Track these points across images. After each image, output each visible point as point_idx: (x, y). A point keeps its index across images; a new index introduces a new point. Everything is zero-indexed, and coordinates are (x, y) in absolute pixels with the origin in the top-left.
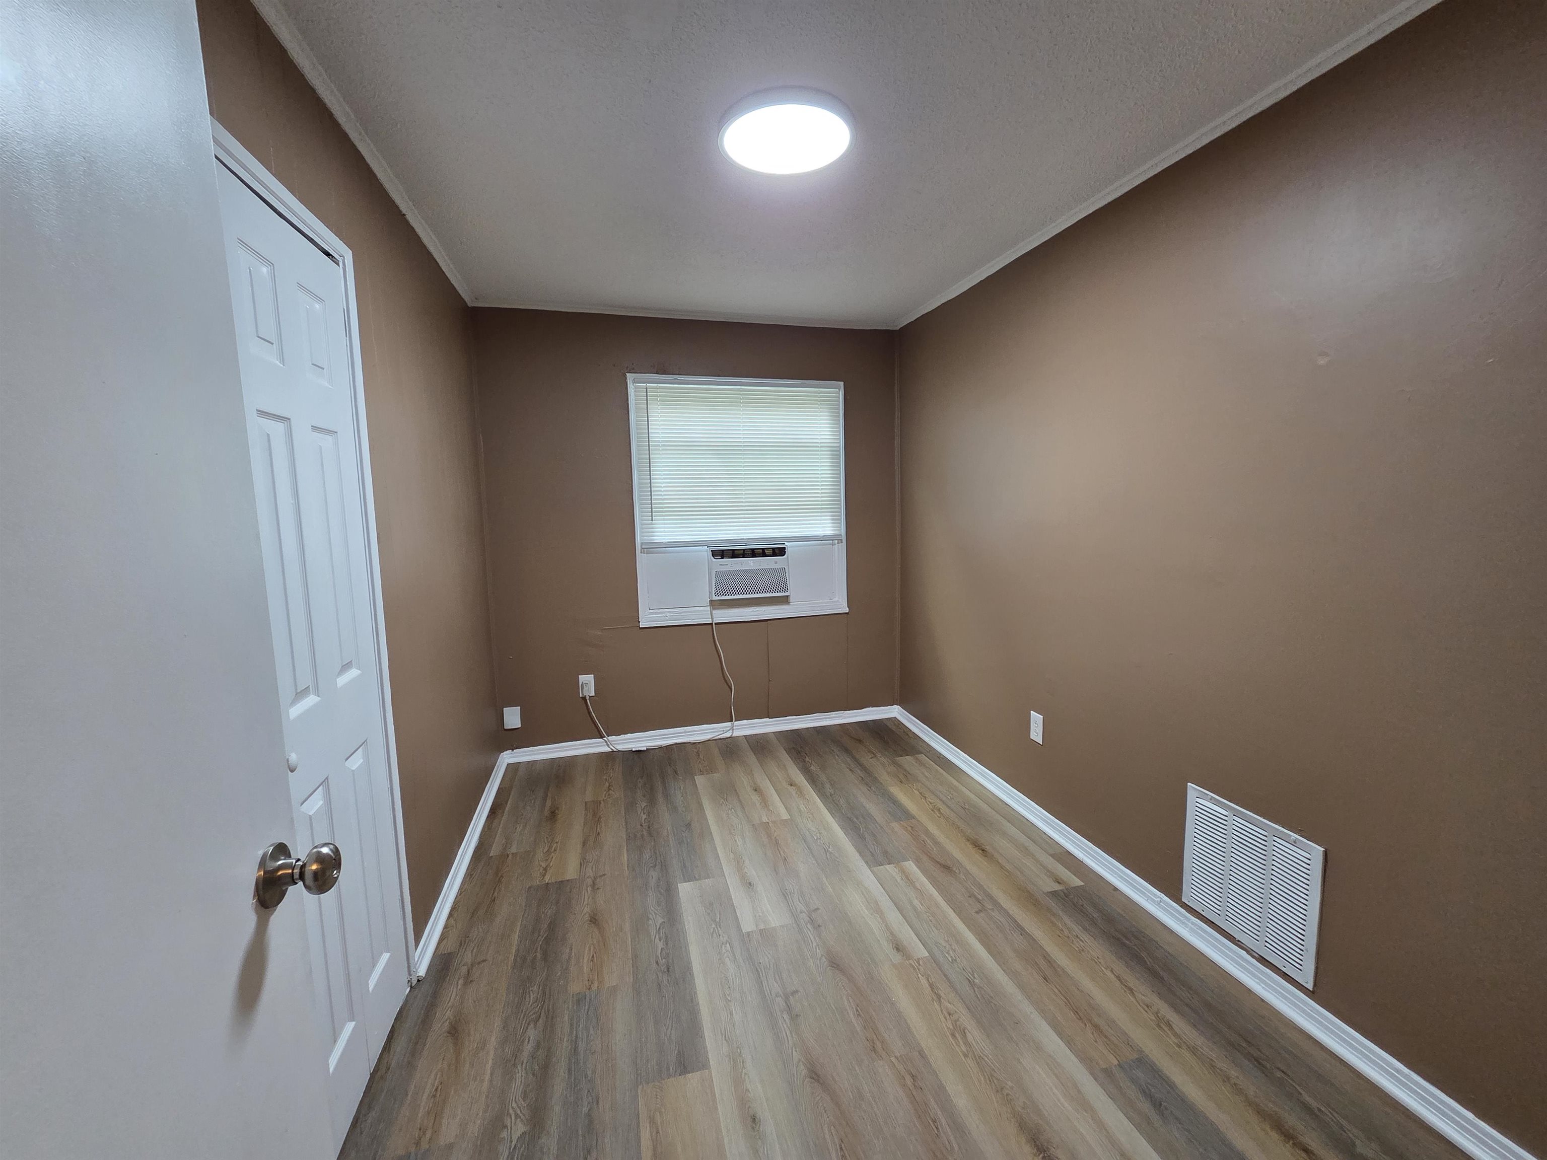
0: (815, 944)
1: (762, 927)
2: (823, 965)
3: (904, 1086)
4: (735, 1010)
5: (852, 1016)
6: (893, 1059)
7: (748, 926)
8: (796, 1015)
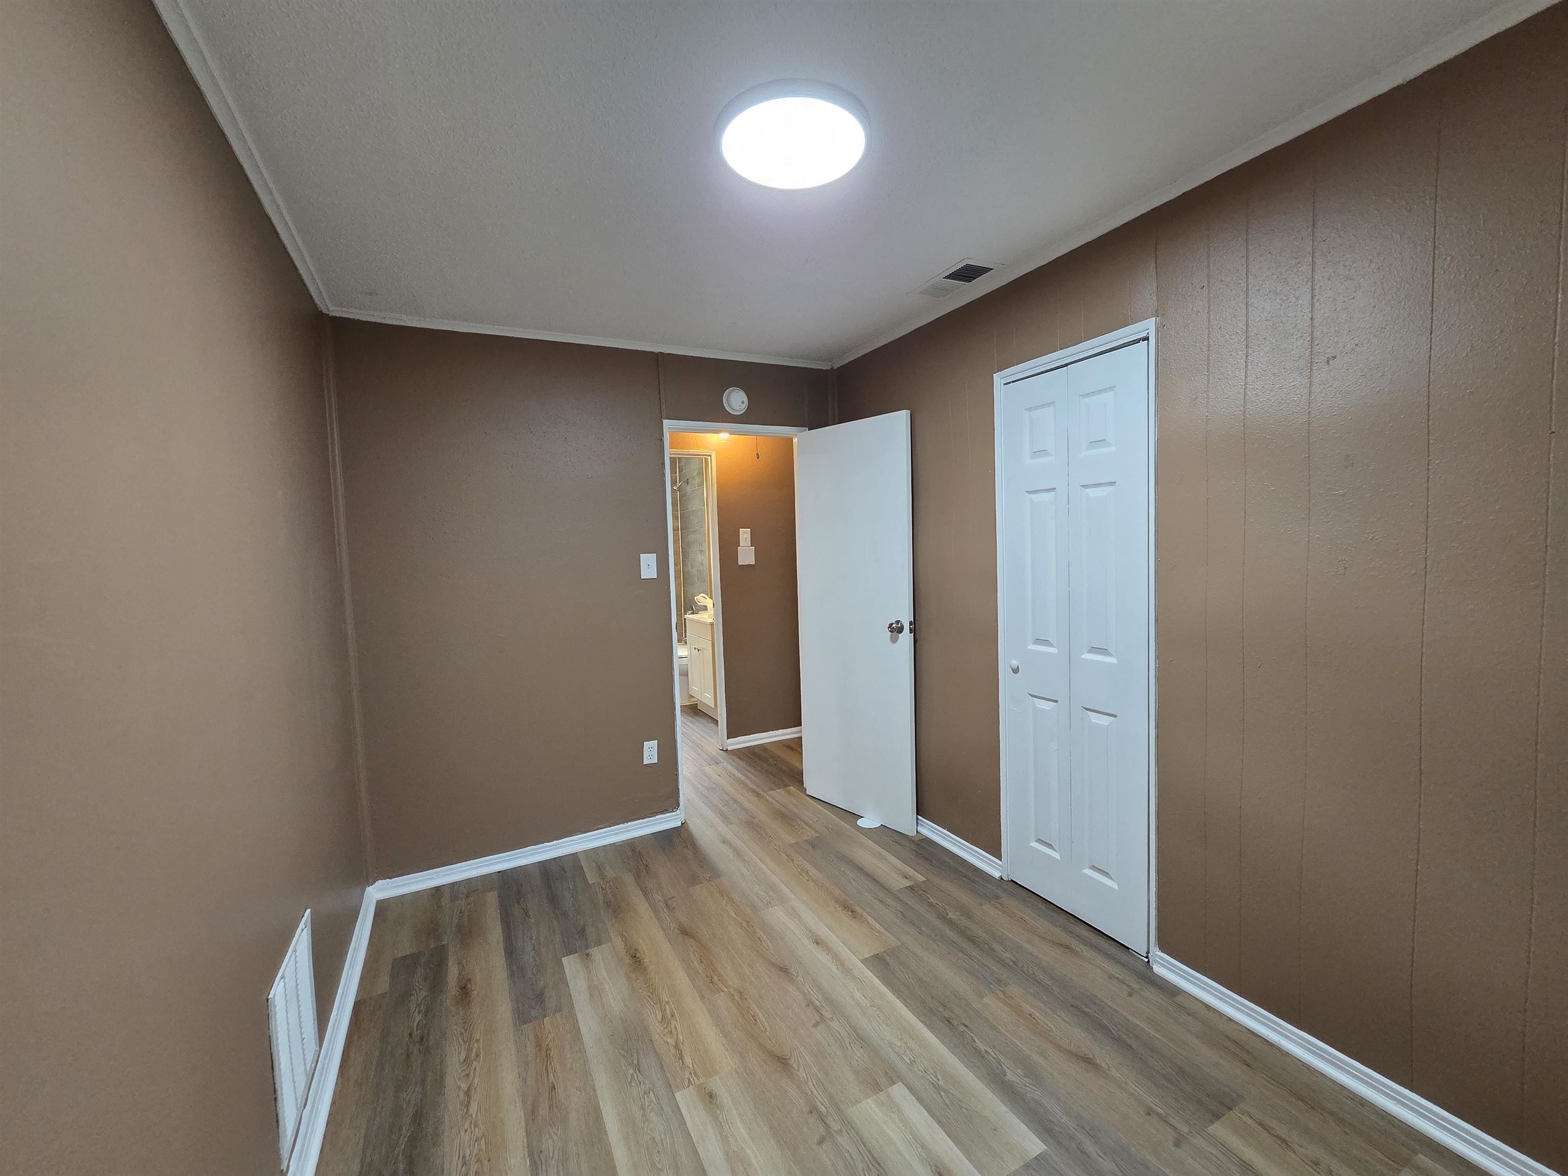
0: (810, 1083)
1: (882, 1095)
2: (795, 1060)
3: (719, 976)
4: (863, 1000)
5: (760, 1015)
6: (726, 990)
7: (898, 1091)
8: (808, 1006)
